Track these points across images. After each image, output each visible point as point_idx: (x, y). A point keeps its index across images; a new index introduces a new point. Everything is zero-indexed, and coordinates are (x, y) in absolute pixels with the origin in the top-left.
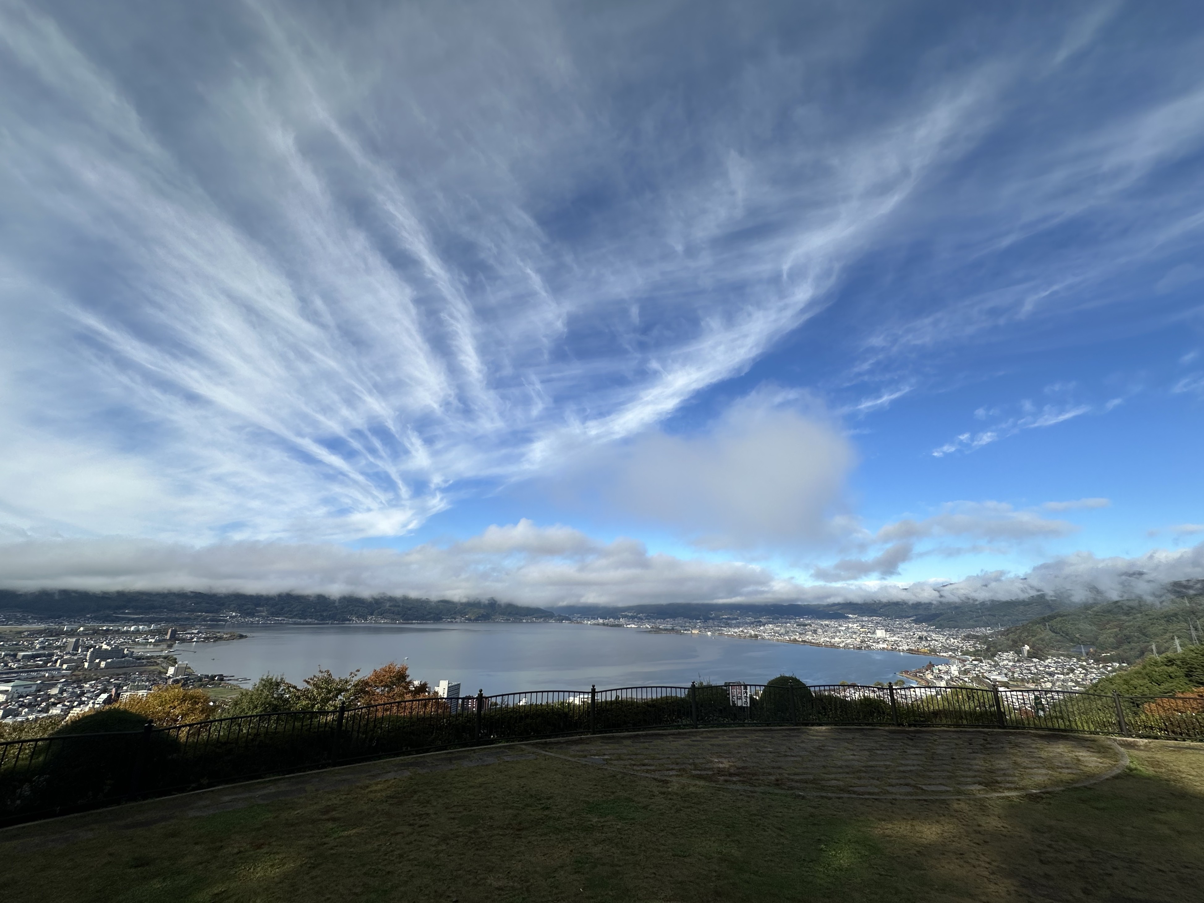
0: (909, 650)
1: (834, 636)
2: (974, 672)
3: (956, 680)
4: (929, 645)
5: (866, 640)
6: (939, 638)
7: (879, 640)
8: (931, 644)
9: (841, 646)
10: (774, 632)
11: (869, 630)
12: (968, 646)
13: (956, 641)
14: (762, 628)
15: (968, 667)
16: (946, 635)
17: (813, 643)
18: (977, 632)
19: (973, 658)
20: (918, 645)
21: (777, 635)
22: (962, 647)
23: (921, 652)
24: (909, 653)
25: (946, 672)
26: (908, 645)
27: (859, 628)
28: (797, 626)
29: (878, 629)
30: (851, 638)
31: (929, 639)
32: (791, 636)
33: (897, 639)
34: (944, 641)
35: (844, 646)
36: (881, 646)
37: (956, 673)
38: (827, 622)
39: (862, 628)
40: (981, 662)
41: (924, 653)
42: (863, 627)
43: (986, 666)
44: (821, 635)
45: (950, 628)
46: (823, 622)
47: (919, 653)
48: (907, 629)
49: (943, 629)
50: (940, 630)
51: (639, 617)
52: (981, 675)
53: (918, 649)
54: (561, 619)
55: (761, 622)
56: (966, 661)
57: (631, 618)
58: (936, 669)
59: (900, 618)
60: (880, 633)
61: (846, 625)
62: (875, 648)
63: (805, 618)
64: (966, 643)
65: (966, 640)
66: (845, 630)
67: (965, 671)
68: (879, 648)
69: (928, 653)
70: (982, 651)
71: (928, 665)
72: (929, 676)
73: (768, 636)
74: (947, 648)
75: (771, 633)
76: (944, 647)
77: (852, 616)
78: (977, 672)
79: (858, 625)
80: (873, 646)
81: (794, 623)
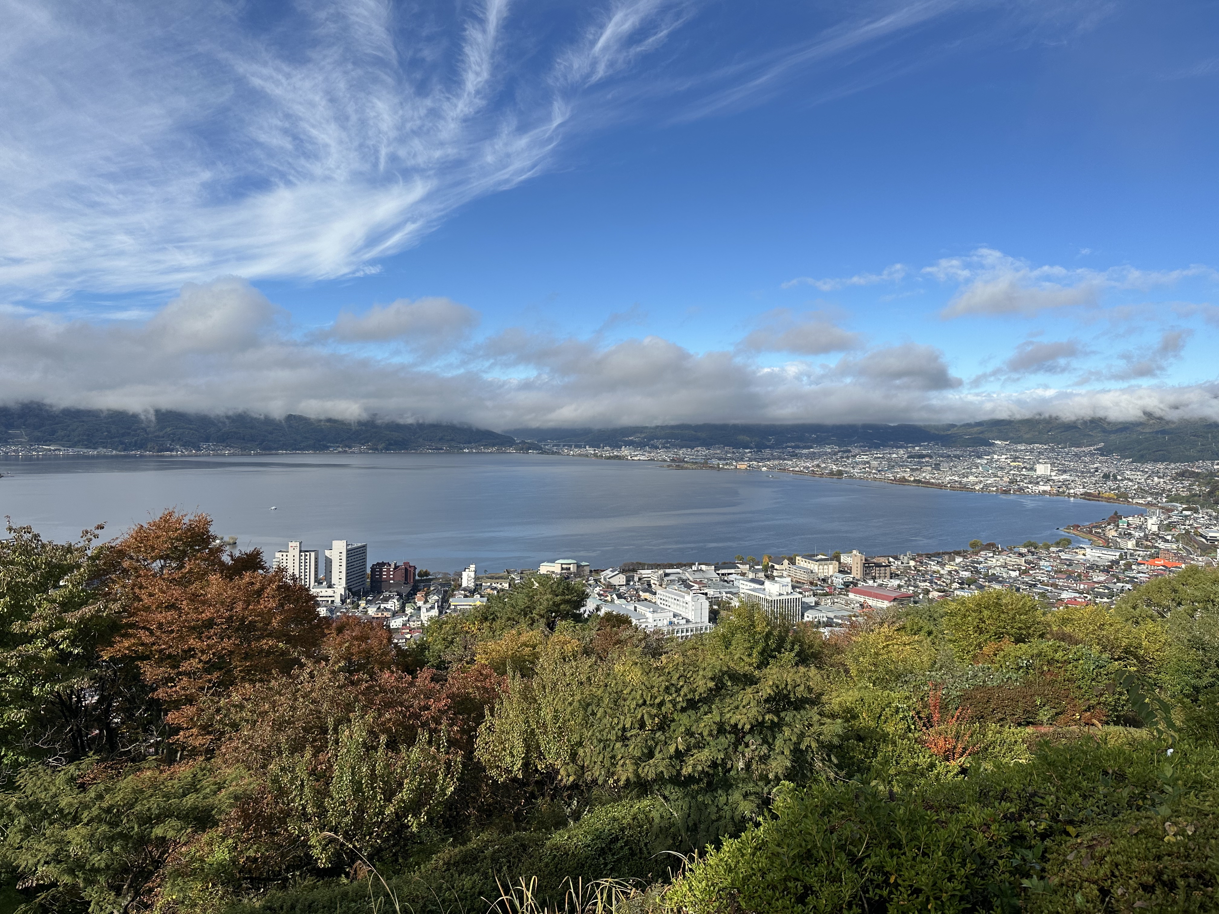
0: (1086, 494)
1: (968, 473)
2: (1183, 527)
3: (1153, 539)
4: (1119, 488)
5: (1018, 479)
6: (1136, 477)
7: (1039, 480)
8: (1122, 485)
9: (977, 488)
10: (869, 468)
11: (1025, 465)
12: (1181, 488)
13: (1162, 480)
14: (850, 461)
15: (1174, 519)
16: (1147, 472)
17: (932, 484)
18: (1198, 468)
19: (1184, 506)
20: (1101, 487)
21: (874, 471)
22: (1170, 491)
23: (1102, 497)
24: (1084, 499)
25: (1140, 528)
26: (1084, 488)
27: (1009, 461)
28: (908, 457)
29: (1039, 463)
30: (996, 476)
31: (1119, 477)
32: (897, 473)
33: (1068, 478)
34: (1143, 480)
35: (982, 489)
36: (1042, 488)
37: (1155, 528)
38: (958, 453)
39: (1014, 461)
40: (1196, 511)
41: (1108, 499)
42: (1015, 459)
43: (1203, 517)
44: (947, 471)
45: (1156, 461)
46: (952, 451)
47: (1100, 499)
48: (1087, 463)
49: (1143, 464)
50: (1139, 465)
51: (652, 445)
52: (1193, 531)
53: (1099, 493)
54: (525, 448)
55: (850, 451)
56: (1173, 511)
57: (640, 445)
58: (1124, 522)
59: (1078, 446)
60: (1042, 469)
61: (989, 457)
62: (1030, 492)
63: (922, 446)
64: (1178, 483)
65: (1177, 480)
66: (986, 464)
67: (1168, 525)
68: (1037, 491)
69: (1114, 499)
70: (1200, 496)
71: (1112, 517)
72: (1111, 533)
73: (860, 473)
74: (1146, 492)
75: (864, 468)
76: (1142, 489)
77: (1000, 443)
78: (1187, 527)
79: (1008, 456)
80: (1028, 488)
81: (904, 454)
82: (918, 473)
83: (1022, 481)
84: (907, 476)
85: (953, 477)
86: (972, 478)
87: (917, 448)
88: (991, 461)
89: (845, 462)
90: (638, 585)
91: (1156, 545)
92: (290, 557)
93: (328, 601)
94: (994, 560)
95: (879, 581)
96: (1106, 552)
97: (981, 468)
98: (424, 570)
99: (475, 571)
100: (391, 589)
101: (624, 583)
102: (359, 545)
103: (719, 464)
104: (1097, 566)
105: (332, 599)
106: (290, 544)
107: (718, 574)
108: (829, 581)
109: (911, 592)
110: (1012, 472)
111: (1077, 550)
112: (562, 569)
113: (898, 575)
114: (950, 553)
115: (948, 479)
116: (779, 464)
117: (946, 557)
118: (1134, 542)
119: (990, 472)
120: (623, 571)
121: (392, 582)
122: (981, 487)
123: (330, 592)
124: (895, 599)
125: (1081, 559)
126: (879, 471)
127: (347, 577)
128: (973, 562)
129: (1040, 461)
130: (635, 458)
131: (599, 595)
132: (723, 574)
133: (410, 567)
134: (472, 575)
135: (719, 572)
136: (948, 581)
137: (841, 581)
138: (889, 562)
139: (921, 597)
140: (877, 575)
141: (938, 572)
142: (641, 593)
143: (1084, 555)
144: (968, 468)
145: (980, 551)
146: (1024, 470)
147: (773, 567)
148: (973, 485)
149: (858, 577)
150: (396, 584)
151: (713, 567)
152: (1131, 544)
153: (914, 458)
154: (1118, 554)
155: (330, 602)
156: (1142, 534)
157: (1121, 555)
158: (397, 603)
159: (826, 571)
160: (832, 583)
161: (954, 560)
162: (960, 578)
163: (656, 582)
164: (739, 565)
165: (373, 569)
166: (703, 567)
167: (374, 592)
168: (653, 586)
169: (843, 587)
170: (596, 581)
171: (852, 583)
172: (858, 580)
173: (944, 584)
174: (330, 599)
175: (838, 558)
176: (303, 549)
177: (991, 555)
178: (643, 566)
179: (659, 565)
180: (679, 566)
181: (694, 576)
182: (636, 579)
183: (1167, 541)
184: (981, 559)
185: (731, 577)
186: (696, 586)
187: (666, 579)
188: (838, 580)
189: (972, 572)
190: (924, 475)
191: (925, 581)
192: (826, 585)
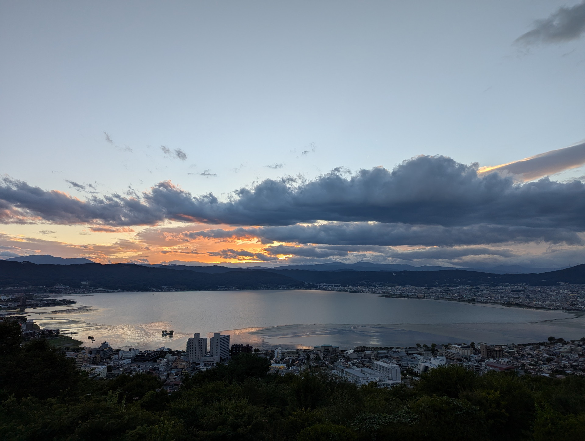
11: (579, 295)
27: (569, 293)
38: (540, 289)
42: (573, 292)
46: (536, 288)
51: (373, 285)
55: (479, 288)
57: (367, 285)
73: (485, 300)
75: (487, 298)
77: (563, 283)
79: (569, 290)
83: (577, 304)
84: (511, 301)
86: (548, 303)
87: (516, 287)
88: (559, 293)
89: (477, 294)
90: (364, 359)
92: (194, 341)
93: (211, 364)
97: (553, 297)
98: (257, 349)
99: (281, 350)
101: (357, 358)
103: (408, 295)
105: (213, 362)
108: (469, 358)
109: (515, 365)
110: (571, 299)
112: (325, 349)
113: (507, 356)
114: (537, 344)
115: (534, 303)
117: (535, 346)
119: (559, 299)
120: (356, 351)
122: (554, 307)
123: (212, 359)
124: (505, 370)
126: (496, 299)
127: (220, 351)
128: (551, 349)
130: (365, 292)
131: (343, 363)
133: (249, 347)
134: (279, 352)
135: (408, 353)
136: (536, 360)
138: (503, 349)
139: (520, 368)
140: (495, 356)
141: (530, 354)
142: (365, 363)
144: (546, 297)
145: (554, 343)
146: (578, 298)
147: (437, 350)
148: (549, 306)
149: (484, 357)
151: (405, 350)
153: (515, 292)
159: (467, 352)
161: (540, 348)
162: (543, 358)
163: (373, 357)
164: (418, 349)
165: (232, 348)
166: (399, 350)
169: (476, 362)
170: (342, 356)
171: (481, 360)
173: (534, 362)
175: (473, 345)
176: (200, 337)
177: (561, 345)
179: (375, 348)
180: (386, 349)
181: (393, 354)
182: (363, 356)
184: (556, 348)
185: (414, 355)
186: (395, 360)
187: (379, 356)
188: (473, 358)
189: (550, 355)
190: (521, 301)
191: (523, 360)
192: (466, 361)
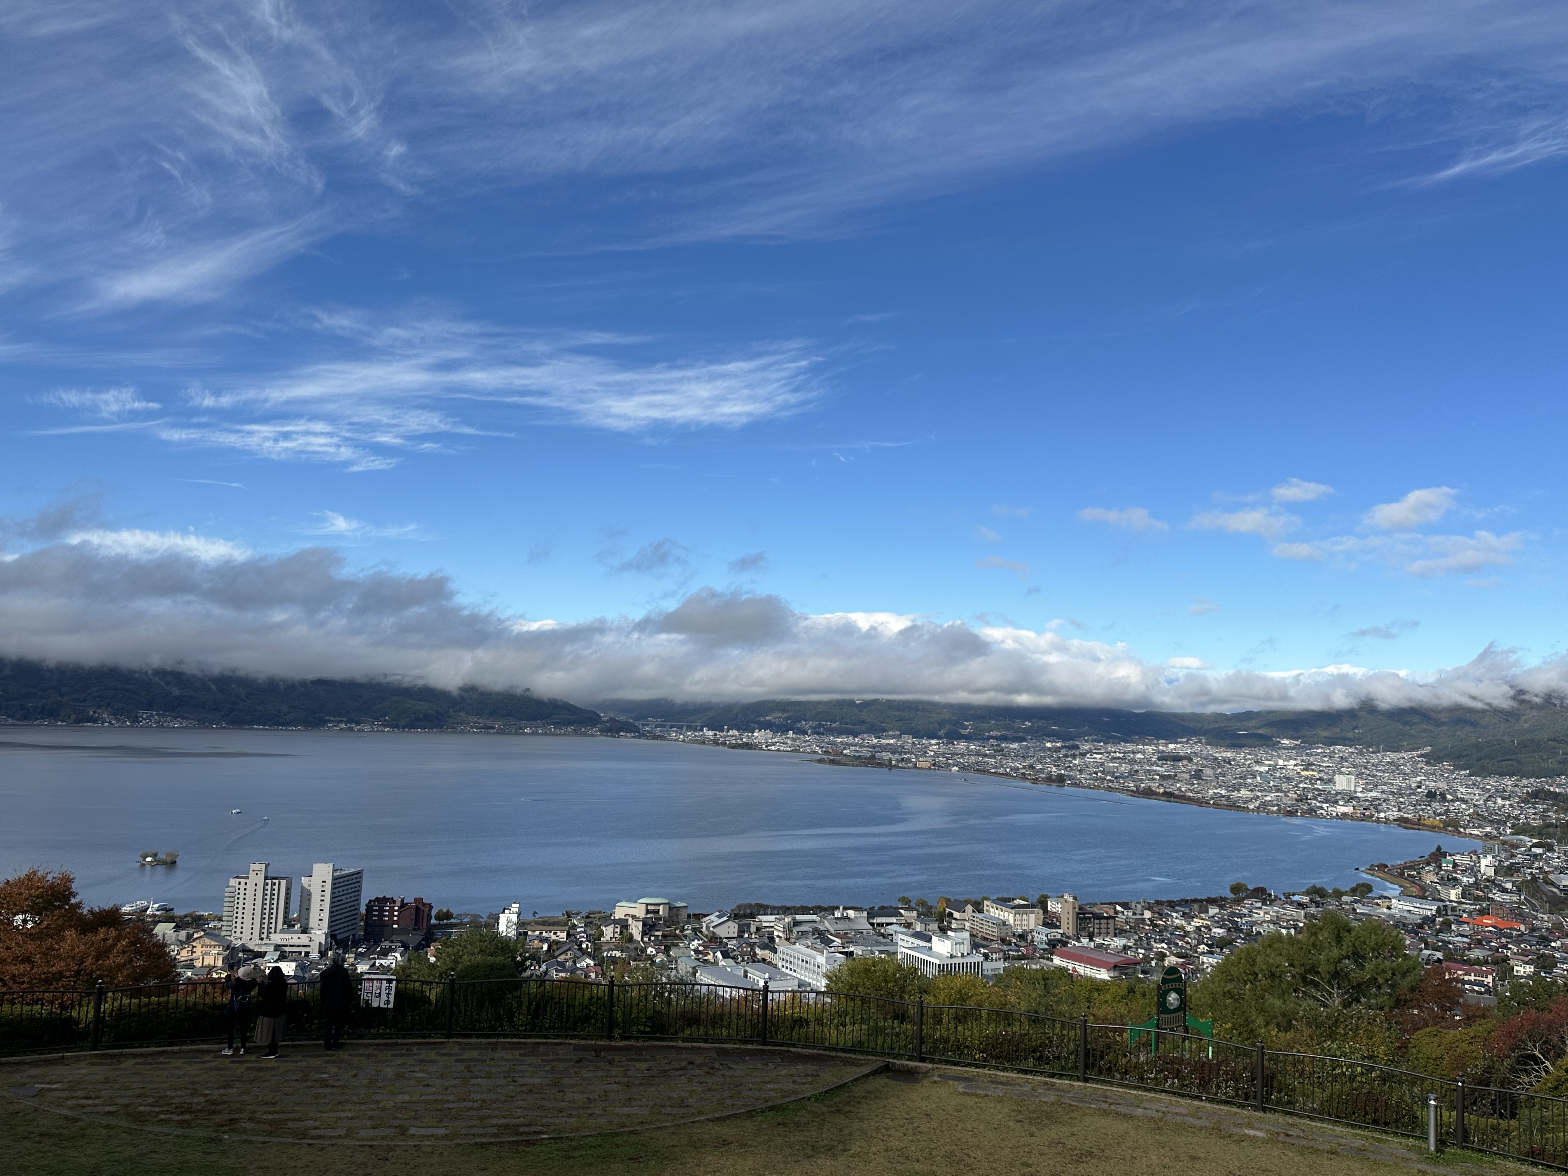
0: (1401, 819)
1: (1240, 784)
2: (1529, 871)
3: (1486, 887)
4: (1448, 811)
5: (1310, 795)
6: (1472, 796)
7: (1339, 797)
8: (1452, 808)
9: (1251, 807)
10: (1103, 772)
11: (1322, 775)
12: (1532, 815)
13: (1507, 802)
14: (1077, 761)
15: (1519, 859)
16: (1489, 790)
17: (1189, 799)
18: (1559, 786)
19: (1535, 841)
20: (1423, 810)
21: (1109, 778)
22: (1516, 818)
23: (1424, 825)
24: (1398, 826)
25: (1471, 871)
26: (1399, 810)
27: (1298, 769)
28: (1159, 759)
29: (1341, 773)
30: (1278, 790)
31: (1449, 797)
32: (1142, 781)
33: (1379, 795)
34: (1481, 802)
35: (1258, 808)
36: (1342, 809)
37: (1491, 872)
38: (1229, 755)
39: (1307, 770)
40: (1550, 848)
41: (1432, 828)
42: (1308, 766)
43: (1558, 858)
44: (1211, 781)
45: (1502, 774)
46: (1220, 752)
47: (1421, 827)
48: (1407, 775)
49: (1484, 777)
50: (1479, 779)
51: (798, 729)
52: (1541, 877)
53: (1419, 820)
54: (614, 729)
55: (1078, 748)
56: (1517, 847)
57: (779, 728)
58: (1448, 862)
59: (1397, 750)
60: (1342, 783)
61: (1272, 763)
62: (1325, 814)
63: (1179, 743)
64: (1529, 808)
65: (1529, 803)
66: (1267, 772)
67: (1510, 867)
68: (1334, 814)
69: (1439, 828)
70: (1557, 827)
71: (1433, 854)
72: (1429, 877)
73: (1090, 779)
74: (1484, 818)
75: (1096, 773)
76: (1479, 815)
77: (1287, 742)
78: (1534, 871)
79: (1299, 762)
80: (1322, 808)
81: (1153, 754)
82: (1170, 782)
83: (1315, 799)
84: (1154, 786)
85: (1218, 791)
86: (1244, 792)
87: (1172, 746)
88: (1274, 768)
89: (1071, 762)
90: (754, 939)
91: (1490, 895)
92: (250, 887)
93: (300, 953)
94: (1262, 913)
95: (1098, 940)
96: (1418, 905)
97: (1258, 778)
98: (445, 911)
99: (519, 914)
100: (394, 937)
101: (736, 935)
102: (352, 870)
103: (890, 760)
104: (1404, 925)
105: (307, 949)
106: (252, 867)
107: (872, 924)
108: (1030, 937)
109: (1141, 956)
110: (1301, 785)
111: (1379, 901)
112: (648, 912)
113: (1126, 931)
114: (1201, 901)
115: (1211, 792)
116: (977, 763)
117: (1196, 906)
118: (1459, 891)
119: (1272, 783)
120: (735, 916)
121: (395, 926)
122: (1257, 805)
123: (304, 939)
124: (1115, 967)
125: (1384, 914)
126: (1116, 778)
127: (330, 917)
128: (1234, 914)
129: (1343, 769)
130: (773, 748)
131: (697, 951)
132: (878, 924)
133: (424, 905)
134: (514, 918)
135: (875, 921)
136: (1194, 942)
137: (1045, 938)
138: (1116, 912)
139: (1153, 963)
140: (1096, 931)
141: (1182, 928)
142: (758, 950)
143: (1389, 908)
144: (1241, 778)
145: (1244, 899)
146: (1319, 782)
147: (951, 915)
148: (1246, 802)
149: (1070, 933)
150: (402, 931)
151: (865, 914)
152: (1454, 894)
153: (1166, 760)
154: (1435, 908)
155: (303, 954)
156: (1472, 880)
157: (1439, 909)
158: (399, 958)
159: (1026, 923)
160: (1032, 941)
161: (1207, 912)
162: (1212, 938)
163: (781, 934)
164: (902, 911)
165: (369, 908)
166: (851, 913)
167: (368, 941)
168: (777, 940)
169: (1047, 947)
170: (694, 930)
171: (1059, 941)
172: (1069, 938)
173: (1188, 946)
174: (303, 950)
175: (1042, 903)
176: (269, 875)
177: (1259, 905)
178: (764, 909)
179: (788, 908)
180: (817, 910)
181: (836, 927)
182: (753, 929)
183: (1505, 891)
184: (1245, 911)
185: (891, 929)
186: (838, 941)
187: (795, 930)
188: (1041, 936)
189: (1229, 930)
190: (1178, 785)
191: (1162, 941)
192: (1023, 943)
